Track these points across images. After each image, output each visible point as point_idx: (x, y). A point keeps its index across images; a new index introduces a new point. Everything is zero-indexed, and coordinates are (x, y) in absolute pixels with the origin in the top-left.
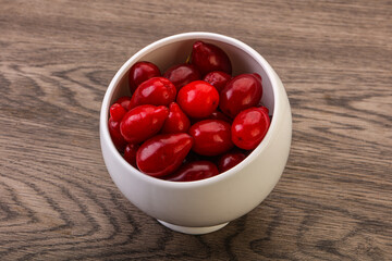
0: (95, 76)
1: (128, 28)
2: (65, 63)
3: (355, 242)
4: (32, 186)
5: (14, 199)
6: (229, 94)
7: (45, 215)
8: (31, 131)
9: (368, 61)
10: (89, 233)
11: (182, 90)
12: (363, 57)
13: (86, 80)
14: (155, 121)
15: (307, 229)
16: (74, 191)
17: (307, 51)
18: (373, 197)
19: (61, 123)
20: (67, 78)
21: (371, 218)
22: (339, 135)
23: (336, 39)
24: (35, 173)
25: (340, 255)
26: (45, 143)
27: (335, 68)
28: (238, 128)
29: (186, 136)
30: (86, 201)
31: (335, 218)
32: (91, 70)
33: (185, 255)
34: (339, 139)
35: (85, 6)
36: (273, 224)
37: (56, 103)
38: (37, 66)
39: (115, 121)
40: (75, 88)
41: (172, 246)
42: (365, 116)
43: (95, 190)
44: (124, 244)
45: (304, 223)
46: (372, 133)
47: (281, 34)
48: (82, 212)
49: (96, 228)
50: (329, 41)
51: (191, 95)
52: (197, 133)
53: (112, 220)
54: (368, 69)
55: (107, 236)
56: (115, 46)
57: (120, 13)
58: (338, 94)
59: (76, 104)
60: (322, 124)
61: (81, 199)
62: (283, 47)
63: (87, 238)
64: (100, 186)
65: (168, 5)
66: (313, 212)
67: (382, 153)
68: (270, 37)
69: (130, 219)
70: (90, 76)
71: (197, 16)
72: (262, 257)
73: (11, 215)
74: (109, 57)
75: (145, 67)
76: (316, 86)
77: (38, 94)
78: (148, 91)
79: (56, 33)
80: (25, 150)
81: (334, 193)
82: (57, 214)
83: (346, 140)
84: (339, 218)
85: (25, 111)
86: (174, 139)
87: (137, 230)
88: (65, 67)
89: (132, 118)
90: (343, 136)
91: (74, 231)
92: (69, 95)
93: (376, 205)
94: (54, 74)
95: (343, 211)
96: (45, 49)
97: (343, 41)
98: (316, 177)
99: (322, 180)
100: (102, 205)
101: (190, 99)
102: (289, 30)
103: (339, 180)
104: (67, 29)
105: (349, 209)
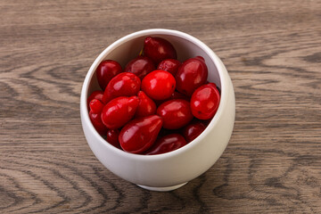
0: (55, 72)
1: (71, 27)
2: (28, 65)
3: (294, 175)
4: (29, 172)
5: (17, 187)
6: (182, 77)
7: (45, 195)
8: (15, 127)
9: (268, 24)
10: (85, 204)
11: (144, 80)
12: (263, 22)
13: (48, 77)
14: (130, 109)
15: (255, 171)
16: (62, 172)
17: (218, 24)
18: (300, 136)
19: (38, 116)
20: (32, 78)
21: (302, 153)
22: (260, 90)
23: (239, 10)
24: (28, 162)
25: (285, 188)
26: (30, 136)
27: (244, 34)
28: (197, 103)
29: (156, 117)
30: (75, 179)
31: (274, 159)
32: (50, 68)
33: (165, 209)
34: (261, 93)
35: (31, 14)
36: (227, 172)
37: (30, 100)
38: (6, 71)
39: (95, 113)
40: (42, 85)
41: (152, 203)
42: (277, 71)
43: (79, 167)
44: (114, 208)
45: (251, 166)
46: (286, 84)
47: (194, 13)
48: (74, 188)
49: (89, 199)
50: (234, 13)
51: (153, 83)
52: (164, 113)
53: (100, 191)
54: (270, 31)
55: (100, 204)
56: (64, 44)
57: (62, 16)
58: (252, 56)
59: (46, 98)
60: (245, 83)
61: (71, 177)
62: (199, 23)
63: (84, 208)
64: (83, 164)
65: (98, 3)
66: (256, 157)
67: (298, 99)
68: (186, 17)
69: (114, 187)
70: (51, 73)
71: (124, 8)
72: (226, 200)
73: (18, 200)
74: (62, 54)
75: (109, 65)
76: (233, 52)
77: (13, 95)
78: (119, 85)
79: (14, 41)
80: (15, 144)
81: (268, 138)
82: (54, 192)
83: (266, 93)
84: (277, 158)
85: (6, 111)
86: (147, 121)
87: (122, 196)
88: (29, 69)
89: (110, 110)
90: (264, 90)
91: (72, 205)
92: (38, 92)
93: (303, 142)
94: (21, 76)
95: (279, 152)
96: (8, 56)
97: (244, 11)
98: (251, 127)
99: (256, 129)
100: (88, 179)
101: (153, 86)
102: (200, 8)
103: (270, 127)
104: (22, 36)
105: (284, 150)
